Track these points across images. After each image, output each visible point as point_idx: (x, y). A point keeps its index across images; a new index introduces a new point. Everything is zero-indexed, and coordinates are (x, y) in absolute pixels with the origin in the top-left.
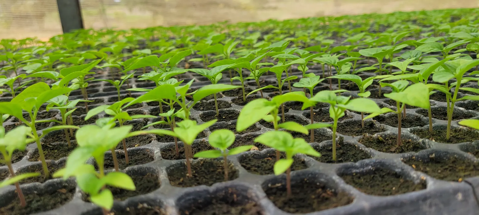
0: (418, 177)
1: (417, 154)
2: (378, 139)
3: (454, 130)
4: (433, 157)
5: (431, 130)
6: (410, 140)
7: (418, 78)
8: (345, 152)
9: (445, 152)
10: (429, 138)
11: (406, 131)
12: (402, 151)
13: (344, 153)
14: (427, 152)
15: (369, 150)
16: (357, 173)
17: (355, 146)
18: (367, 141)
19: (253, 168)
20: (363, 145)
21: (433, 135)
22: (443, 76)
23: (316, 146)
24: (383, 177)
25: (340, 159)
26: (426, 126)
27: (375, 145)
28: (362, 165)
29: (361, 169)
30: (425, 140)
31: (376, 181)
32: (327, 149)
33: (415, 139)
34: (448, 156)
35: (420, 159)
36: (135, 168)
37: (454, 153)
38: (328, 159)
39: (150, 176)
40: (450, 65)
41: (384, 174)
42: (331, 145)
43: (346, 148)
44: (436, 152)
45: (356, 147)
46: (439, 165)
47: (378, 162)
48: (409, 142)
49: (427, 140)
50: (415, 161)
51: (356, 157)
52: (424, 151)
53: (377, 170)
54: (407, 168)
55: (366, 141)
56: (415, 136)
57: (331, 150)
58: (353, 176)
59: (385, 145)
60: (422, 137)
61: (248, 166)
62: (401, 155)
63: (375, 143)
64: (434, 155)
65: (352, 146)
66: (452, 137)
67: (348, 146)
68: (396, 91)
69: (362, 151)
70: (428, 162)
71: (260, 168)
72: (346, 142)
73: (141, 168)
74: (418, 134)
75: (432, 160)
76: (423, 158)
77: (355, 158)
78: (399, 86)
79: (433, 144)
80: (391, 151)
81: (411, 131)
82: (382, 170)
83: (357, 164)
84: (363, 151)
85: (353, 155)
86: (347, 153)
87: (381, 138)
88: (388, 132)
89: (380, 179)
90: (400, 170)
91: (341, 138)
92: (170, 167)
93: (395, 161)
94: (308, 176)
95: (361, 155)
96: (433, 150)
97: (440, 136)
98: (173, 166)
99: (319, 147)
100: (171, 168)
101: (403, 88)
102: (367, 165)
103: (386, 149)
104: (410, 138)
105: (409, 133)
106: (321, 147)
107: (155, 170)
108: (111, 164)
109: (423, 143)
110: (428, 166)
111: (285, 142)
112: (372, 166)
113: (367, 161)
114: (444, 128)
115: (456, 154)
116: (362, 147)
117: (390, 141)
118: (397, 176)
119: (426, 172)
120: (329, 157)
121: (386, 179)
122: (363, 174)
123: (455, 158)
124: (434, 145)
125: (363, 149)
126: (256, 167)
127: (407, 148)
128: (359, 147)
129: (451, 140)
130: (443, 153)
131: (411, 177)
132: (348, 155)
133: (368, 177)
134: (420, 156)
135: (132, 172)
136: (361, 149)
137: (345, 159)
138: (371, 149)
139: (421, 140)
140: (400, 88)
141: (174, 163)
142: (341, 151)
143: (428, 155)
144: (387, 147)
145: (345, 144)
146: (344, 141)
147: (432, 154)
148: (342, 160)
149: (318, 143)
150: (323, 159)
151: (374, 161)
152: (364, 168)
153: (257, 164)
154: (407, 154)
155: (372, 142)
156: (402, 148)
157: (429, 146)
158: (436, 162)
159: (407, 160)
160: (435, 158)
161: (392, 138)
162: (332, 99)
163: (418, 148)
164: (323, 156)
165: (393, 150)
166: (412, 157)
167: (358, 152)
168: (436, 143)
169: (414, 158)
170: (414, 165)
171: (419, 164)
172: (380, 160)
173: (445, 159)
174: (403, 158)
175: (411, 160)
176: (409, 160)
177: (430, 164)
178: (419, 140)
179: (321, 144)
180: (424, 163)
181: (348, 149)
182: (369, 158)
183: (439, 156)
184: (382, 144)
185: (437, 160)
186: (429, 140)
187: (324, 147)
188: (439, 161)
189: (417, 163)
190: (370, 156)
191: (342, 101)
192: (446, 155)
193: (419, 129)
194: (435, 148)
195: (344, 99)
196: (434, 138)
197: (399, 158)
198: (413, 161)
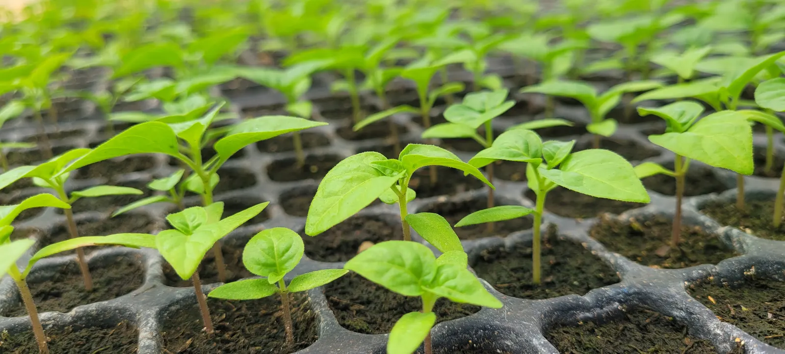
0: (727, 334)
1: (717, 268)
2: (630, 226)
4: (751, 276)
5: (741, 204)
6: (697, 228)
8: (562, 260)
9: (777, 263)
10: (736, 225)
11: (690, 205)
12: (682, 259)
13: (558, 264)
14: (740, 263)
15: (613, 258)
16: (586, 320)
17: (581, 245)
18: (607, 231)
19: (356, 307)
20: (599, 246)
21: (746, 216)
23: (497, 246)
24: (643, 329)
25: (549, 280)
26: (727, 194)
27: (623, 240)
28: (598, 300)
29: (598, 310)
30: (731, 230)
31: (629, 341)
32: (520, 253)
33: (709, 228)
34: (784, 271)
35: (724, 281)
36: (90, 309)
38: (523, 278)
39: (124, 330)
41: (648, 321)
42: (530, 244)
43: (562, 249)
44: (758, 263)
45: (583, 248)
46: (765, 295)
47: (635, 293)
48: (695, 234)
49: (735, 231)
50: (713, 286)
51: (583, 272)
52: (733, 260)
53: (632, 310)
54: (702, 312)
55: (606, 234)
56: (705, 219)
57: (530, 256)
58: (578, 326)
59: (645, 241)
60: (725, 224)
61: (345, 301)
62: (683, 272)
63: (623, 237)
64: (753, 270)
65: (575, 245)
67: (567, 246)
68: (676, 130)
69: (597, 259)
70: (740, 286)
71: (373, 306)
72: (563, 236)
73: (104, 310)
74: (713, 214)
75: (749, 281)
76: (731, 278)
77: (581, 276)
78: (682, 114)
79: (748, 241)
80: (657, 255)
81: (702, 208)
82: (641, 312)
83: (588, 298)
84: (599, 259)
85: (578, 268)
86: (565, 263)
87: (637, 226)
88: (651, 210)
89: (639, 335)
90: (683, 314)
91: (552, 227)
92: (170, 306)
93: (673, 291)
95: (595, 267)
96: (751, 259)
97: (758, 218)
98: (178, 302)
99: (504, 247)
100: (173, 308)
101: (692, 119)
102: (610, 300)
103: (648, 250)
104: (697, 223)
105: (694, 210)
106: (509, 248)
107: (135, 314)
108: (55, 291)
109: (728, 237)
110: (741, 298)
112: (620, 302)
113: (609, 290)
116: (597, 249)
117: (656, 231)
118: (677, 326)
119: (740, 321)
120: (525, 273)
121: (650, 336)
122: (599, 321)
124: (753, 244)
125: (600, 254)
126: (362, 303)
127: (693, 247)
128: (590, 249)
129: (783, 228)
130: (772, 265)
131: (709, 332)
132: (567, 267)
133: (610, 328)
134: (724, 273)
135: (84, 319)
136: (596, 255)
137: (561, 279)
138: (617, 255)
139: (721, 230)
140: (684, 120)
141: (180, 296)
142: (552, 259)
143: (742, 271)
144: (648, 246)
145: (562, 240)
146: (559, 234)
147: (749, 267)
148: (555, 280)
149: (501, 239)
150: (513, 279)
151: (626, 290)
152: (601, 308)
153: (365, 296)
154: (696, 271)
155: (617, 235)
156: (681, 250)
157: (741, 247)
158: (757, 286)
159: (696, 286)
160: (755, 278)
161: (658, 224)
162: (532, 150)
163: (715, 248)
164: (512, 270)
165: (663, 252)
166: (706, 277)
167: (588, 261)
168: (756, 238)
169: (711, 278)
170: (713, 297)
171: (722, 295)
172: (638, 288)
173: (777, 281)
174: (688, 281)
175: (705, 286)
176: (700, 286)
177: (746, 294)
178: (716, 229)
179: (509, 240)
180: (733, 288)
181: (568, 253)
182: (612, 276)
183: (764, 273)
184: (639, 239)
185: (760, 281)
186: (738, 231)
187: (515, 247)
188: (764, 283)
189: (717, 292)
190: (615, 272)
191: (555, 154)
192: (779, 269)
193: (713, 202)
194: (755, 254)
195: (558, 148)
196: (747, 224)
197: (680, 283)
198: (709, 286)
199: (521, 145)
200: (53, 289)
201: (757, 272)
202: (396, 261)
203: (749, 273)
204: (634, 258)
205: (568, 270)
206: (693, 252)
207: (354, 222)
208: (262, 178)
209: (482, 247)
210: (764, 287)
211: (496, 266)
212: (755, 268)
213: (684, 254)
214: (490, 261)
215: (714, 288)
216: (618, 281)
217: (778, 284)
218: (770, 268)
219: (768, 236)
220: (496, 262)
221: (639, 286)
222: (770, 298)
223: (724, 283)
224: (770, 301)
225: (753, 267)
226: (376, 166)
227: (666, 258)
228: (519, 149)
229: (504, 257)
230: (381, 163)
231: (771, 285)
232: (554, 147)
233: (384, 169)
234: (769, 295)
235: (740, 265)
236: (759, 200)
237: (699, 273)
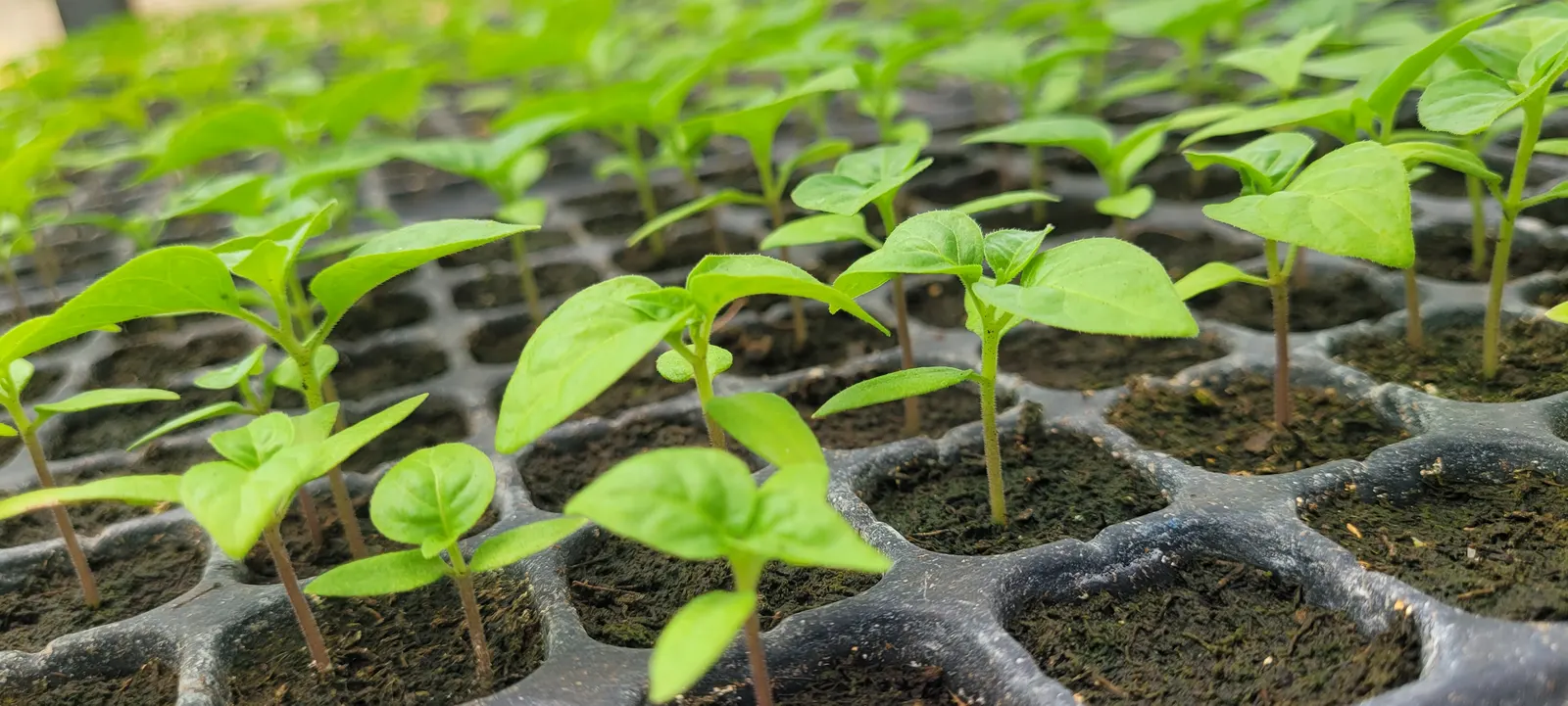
0: (1379, 597)
1: (1365, 467)
2: (1193, 399)
3: (1510, 325)
4: (1434, 476)
5: (1415, 336)
6: (1330, 391)
7: (1353, 119)
8: (1047, 474)
9: (1489, 447)
10: (1405, 380)
11: (1310, 349)
12: (1298, 454)
13: (1044, 482)
14: (1410, 451)
15: (1153, 461)
16: (1095, 590)
17: (1092, 441)
18: (1144, 409)
19: (628, 597)
20: (1126, 439)
21: (1427, 361)
22: (1467, 104)
23: (921, 455)
24: (1213, 599)
25: (1025, 515)
26: (1392, 321)
27: (1178, 427)
28: (1117, 548)
29: (1119, 568)
30: (1396, 390)
31: (1184, 625)
32: (969, 466)
33: (1352, 388)
34: (1503, 463)
35: (1380, 492)
37: (1530, 452)
38: (973, 516)
39: (153, 677)
40: (1489, 47)
41: (1221, 582)
42: (979, 448)
43: (1054, 451)
44: (1448, 449)
45: (1096, 447)
46: (1464, 514)
47: (1193, 527)
48: (1325, 402)
49: (1403, 391)
50: (1356, 502)
51: (1095, 496)
52: (1395, 447)
53: (1189, 562)
54: (1327, 554)
55: (1141, 414)
56: (1346, 372)
57: (982, 472)
58: (1079, 603)
59: (1223, 425)
60: (1385, 379)
61: (605, 587)
62: (1291, 478)
63: (1178, 420)
64: (1438, 465)
65: (1080, 443)
66: (1509, 362)
67: (1062, 444)
68: (1259, 189)
69: (1123, 466)
70: (1414, 500)
71: (664, 593)
72: (1055, 426)
73: (113, 641)
74: (1362, 362)
75: (1431, 488)
76: (1392, 484)
77: (1091, 503)
78: (1272, 160)
79: (1429, 408)
80: (1248, 452)
81: (1337, 350)
82: (1207, 566)
83: (1096, 545)
84: (1127, 467)
85: (1084, 488)
86: (1058, 480)
87: (1204, 395)
88: (1235, 361)
89: (1203, 612)
90: (1292, 562)
91: (1032, 408)
92: (246, 622)
93: (1270, 517)
94: (866, 627)
95: (1119, 483)
96: (1434, 443)
97: (1454, 361)
98: (263, 613)
99: (936, 458)
100: (254, 627)
101: (1290, 166)
102: (1143, 545)
103: (1229, 442)
104: (1328, 382)
105: (1321, 356)
106: (947, 459)
107: (174, 646)
108: (24, 612)
109: (1390, 403)
110: (1415, 522)
111: (716, 508)
112: (1164, 548)
113: (1141, 526)
114: (1472, 319)
115: (1539, 453)
116: (1122, 445)
117: (1245, 404)
118: (1281, 588)
119: (1407, 568)
120: (977, 505)
121: (1227, 612)
122: (1122, 590)
123: (1536, 473)
124: (1439, 413)
125: (1128, 456)
126: (641, 590)
127: (1319, 430)
128: (1108, 447)
129: (1504, 380)
130: (1477, 453)
131: (1344, 594)
132: (1062, 488)
133: (1149, 603)
134: (1379, 475)
135: (71, 661)
136: (1120, 459)
137: (1050, 511)
138: (1161, 455)
139: (1376, 391)
140: (1276, 170)
141: (268, 602)
142: (1030, 474)
143: (1415, 469)
144: (1230, 435)
145: (1053, 435)
146: (1047, 422)
147: (1431, 460)
148: (1036, 516)
149: (930, 441)
150: (951, 519)
151: (1174, 522)
152: (1126, 564)
153: (648, 575)
154: (1319, 476)
155: (1168, 416)
156: (1297, 438)
157: (1417, 422)
158: (1449, 496)
159: (1321, 504)
160: (1443, 481)
161: (1250, 389)
162: (964, 250)
163: (1365, 428)
164: (950, 501)
165: (1258, 445)
166: (1342, 485)
167: (1104, 473)
168: (1444, 401)
169: (1353, 487)
170: (1355, 525)
171: (1376, 519)
172: (1200, 517)
173: (1490, 483)
174: (1304, 495)
175: (1339, 503)
176: (1331, 503)
177: (1424, 514)
178: (1368, 391)
179: (945, 444)
180: (1399, 504)
181: (1065, 460)
182: (1153, 497)
183: (1462, 470)
184: (1211, 421)
185: (1456, 487)
186: (1411, 390)
187: (956, 456)
188: (1462, 489)
189: (1365, 514)
190: (1158, 489)
191: (1011, 255)
192: (1491, 460)
193: (1363, 337)
194: (1442, 432)
195: (1019, 244)
196: (1431, 376)
197: (1286, 500)
198: (1350, 503)
199: (939, 243)
200: (18, 608)
201: (1445, 468)
202: (672, 490)
203: (1430, 472)
204: (1198, 460)
205: (1065, 494)
206: (1321, 440)
207: (637, 429)
208: (459, 359)
209: (889, 461)
210: (1463, 498)
211: (917, 497)
212: (1443, 461)
213: (1301, 444)
214: (907, 487)
215: (1359, 507)
216: (1165, 505)
217: (1490, 489)
218: (1474, 459)
219: (1473, 397)
220: (920, 488)
221: (1201, 512)
222: (1473, 519)
223: (1381, 496)
224: (1475, 525)
225: (1439, 459)
226: (638, 304)
227: (1265, 455)
228: (935, 251)
229: (937, 478)
230: (648, 298)
231: (1476, 494)
232: (1008, 241)
233: (655, 310)
234: (1472, 512)
235: (1410, 458)
236: (1457, 327)
237: (1326, 479)
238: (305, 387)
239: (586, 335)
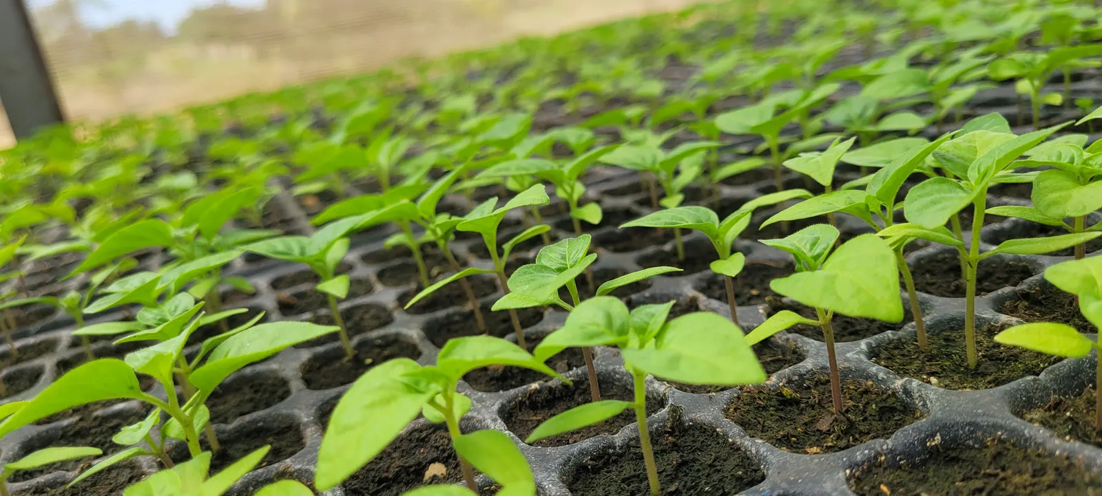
1: (890, 443)
2: (781, 394)
3: (985, 328)
4: (936, 445)
5: (922, 339)
6: (870, 383)
7: (867, 206)
8: (687, 457)
9: (969, 424)
10: (917, 373)
11: (854, 353)
12: (850, 433)
13: (685, 463)
14: (919, 431)
15: (756, 446)
17: (715, 431)
18: (749, 405)
20: (737, 428)
21: (931, 358)
22: (934, 203)
23: (604, 447)
25: (672, 488)
26: (908, 328)
27: (772, 415)
30: (911, 382)
32: (635, 453)
33: (883, 381)
34: (979, 434)
35: (900, 460)
37: (996, 427)
38: (639, 490)
40: (950, 155)
42: (637, 442)
43: (692, 439)
44: (944, 428)
45: (718, 434)
46: (956, 471)
48: (866, 392)
49: (915, 383)
50: (885, 469)
51: (718, 471)
52: (910, 427)
55: (747, 407)
56: (879, 370)
57: (640, 457)
59: (801, 412)
60: (904, 374)
62: (843, 456)
63: (772, 410)
64: (938, 437)
65: (707, 431)
66: (984, 356)
67: (697, 433)
69: (735, 449)
70: (924, 462)
72: (691, 421)
74: (889, 362)
75: (935, 455)
76: (909, 453)
77: (716, 477)
78: (813, 244)
79: (932, 396)
80: (818, 430)
81: (873, 354)
84: (738, 449)
85: (711, 466)
86: (694, 460)
87: (787, 392)
88: (809, 364)
91: (675, 409)
93: (828, 487)
95: (734, 461)
96: (933, 423)
97: (949, 356)
99: (615, 448)
101: (825, 249)
103: (806, 424)
104: (868, 377)
105: (863, 357)
106: (621, 448)
109: (907, 392)
110: (924, 481)
114: (956, 324)
115: (1001, 427)
116: (734, 432)
117: (815, 394)
120: (641, 482)
123: (1001, 441)
124: (937, 399)
125: (738, 441)
127: (863, 412)
128: (725, 435)
129: (981, 369)
130: (963, 428)
132: (697, 466)
134: (900, 448)
136: (733, 443)
137: (689, 484)
138: (760, 441)
139: (898, 383)
140: (817, 251)
142: (675, 457)
143: (923, 442)
144: (806, 419)
145: (690, 427)
146: (686, 418)
147: (933, 436)
148: (681, 488)
149: (610, 437)
150: (625, 494)
151: (767, 493)
154: (861, 453)
155: (765, 408)
156: (848, 419)
157: (924, 405)
158: (947, 459)
159: (863, 471)
160: (943, 449)
161: (818, 383)
162: (617, 323)
163: (892, 410)
164: (623, 481)
165: (824, 425)
166: (875, 458)
167: (723, 454)
168: (942, 390)
169: (883, 458)
170: (886, 485)
171: (899, 480)
172: (783, 489)
173: (971, 448)
174: (851, 467)
175: (874, 470)
176: (869, 471)
177: (931, 474)
178: (894, 383)
179: (619, 438)
180: (914, 466)
181: (698, 445)
182: (756, 471)
183: (954, 440)
184: (794, 408)
185: (950, 452)
186: (920, 382)
187: (627, 446)
188: (954, 454)
189: (892, 477)
190: (759, 465)
191: (648, 324)
192: (972, 432)
193: (891, 342)
194: (939, 415)
195: (653, 315)
196: (934, 369)
197: (839, 473)
198: (881, 469)
199: (601, 319)
201: (943, 439)
203: (933, 444)
204: (784, 441)
205: (698, 470)
206: (865, 419)
207: (416, 435)
208: (296, 385)
209: (582, 453)
210: (955, 460)
211: (601, 479)
212: (941, 435)
213: (851, 424)
214: (596, 470)
215: (887, 472)
216: (763, 478)
217: (973, 453)
218: (961, 432)
219: (961, 384)
220: (603, 471)
221: (784, 485)
222: (961, 476)
223: (902, 462)
224: (963, 480)
225: (938, 434)
227: (829, 433)
228: (598, 325)
229: (615, 462)
230: (412, 375)
231: (963, 456)
232: (646, 314)
233: (417, 383)
234: (961, 470)
235: (920, 434)
236: (952, 329)
237: (865, 455)
238: (188, 440)
239: (372, 405)
